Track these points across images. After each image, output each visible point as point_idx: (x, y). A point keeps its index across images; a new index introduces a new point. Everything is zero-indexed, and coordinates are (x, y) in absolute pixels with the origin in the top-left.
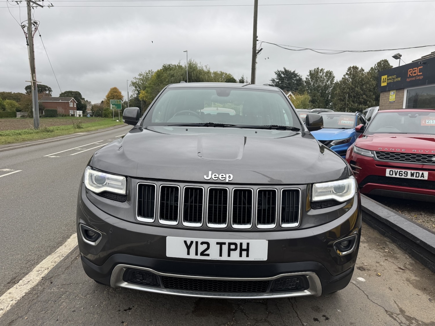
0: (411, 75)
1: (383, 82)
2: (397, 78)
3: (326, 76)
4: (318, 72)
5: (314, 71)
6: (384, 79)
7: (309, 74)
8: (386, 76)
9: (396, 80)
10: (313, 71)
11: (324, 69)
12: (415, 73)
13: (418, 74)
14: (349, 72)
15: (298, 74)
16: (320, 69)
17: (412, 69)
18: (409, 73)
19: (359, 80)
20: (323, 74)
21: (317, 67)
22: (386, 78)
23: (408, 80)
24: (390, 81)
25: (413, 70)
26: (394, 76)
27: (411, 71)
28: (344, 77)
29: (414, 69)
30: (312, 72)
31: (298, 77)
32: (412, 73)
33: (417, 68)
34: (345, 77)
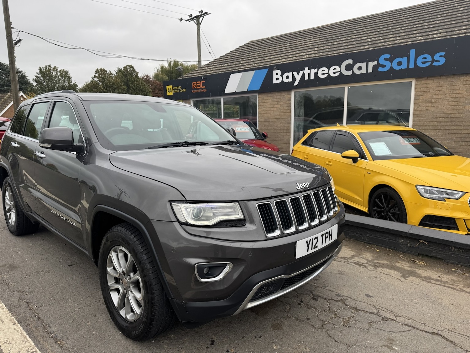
0: (196, 88)
1: (168, 91)
2: (182, 89)
3: (61, 75)
4: (50, 70)
5: (46, 68)
6: (169, 88)
7: (38, 71)
8: (171, 86)
9: (182, 91)
10: (44, 68)
11: (57, 66)
12: (199, 86)
13: (202, 87)
14: (97, 75)
15: (20, 70)
16: (53, 66)
17: (195, 83)
18: (194, 86)
19: (110, 84)
20: (57, 73)
21: (49, 65)
22: (171, 88)
23: (193, 92)
24: (175, 91)
25: (197, 84)
26: (180, 87)
27: (195, 84)
28: (92, 80)
29: (197, 82)
30: (42, 69)
31: (20, 73)
32: (196, 86)
33: (199, 82)
34: (94, 80)
